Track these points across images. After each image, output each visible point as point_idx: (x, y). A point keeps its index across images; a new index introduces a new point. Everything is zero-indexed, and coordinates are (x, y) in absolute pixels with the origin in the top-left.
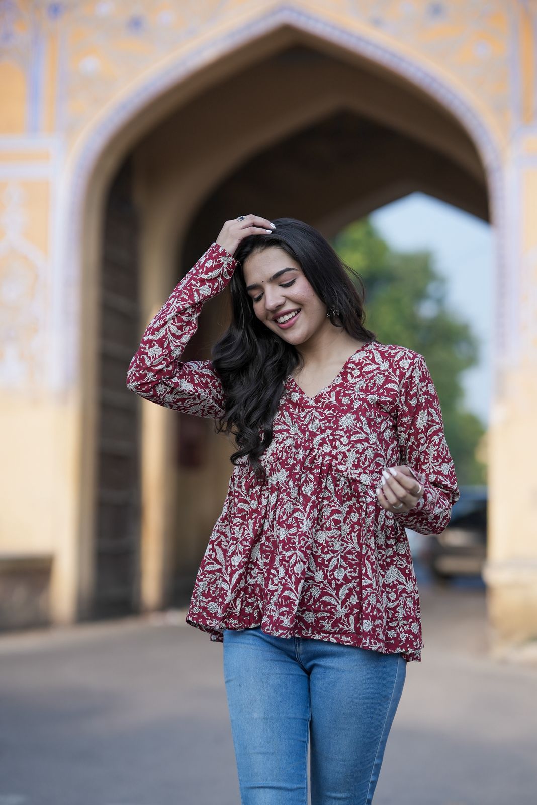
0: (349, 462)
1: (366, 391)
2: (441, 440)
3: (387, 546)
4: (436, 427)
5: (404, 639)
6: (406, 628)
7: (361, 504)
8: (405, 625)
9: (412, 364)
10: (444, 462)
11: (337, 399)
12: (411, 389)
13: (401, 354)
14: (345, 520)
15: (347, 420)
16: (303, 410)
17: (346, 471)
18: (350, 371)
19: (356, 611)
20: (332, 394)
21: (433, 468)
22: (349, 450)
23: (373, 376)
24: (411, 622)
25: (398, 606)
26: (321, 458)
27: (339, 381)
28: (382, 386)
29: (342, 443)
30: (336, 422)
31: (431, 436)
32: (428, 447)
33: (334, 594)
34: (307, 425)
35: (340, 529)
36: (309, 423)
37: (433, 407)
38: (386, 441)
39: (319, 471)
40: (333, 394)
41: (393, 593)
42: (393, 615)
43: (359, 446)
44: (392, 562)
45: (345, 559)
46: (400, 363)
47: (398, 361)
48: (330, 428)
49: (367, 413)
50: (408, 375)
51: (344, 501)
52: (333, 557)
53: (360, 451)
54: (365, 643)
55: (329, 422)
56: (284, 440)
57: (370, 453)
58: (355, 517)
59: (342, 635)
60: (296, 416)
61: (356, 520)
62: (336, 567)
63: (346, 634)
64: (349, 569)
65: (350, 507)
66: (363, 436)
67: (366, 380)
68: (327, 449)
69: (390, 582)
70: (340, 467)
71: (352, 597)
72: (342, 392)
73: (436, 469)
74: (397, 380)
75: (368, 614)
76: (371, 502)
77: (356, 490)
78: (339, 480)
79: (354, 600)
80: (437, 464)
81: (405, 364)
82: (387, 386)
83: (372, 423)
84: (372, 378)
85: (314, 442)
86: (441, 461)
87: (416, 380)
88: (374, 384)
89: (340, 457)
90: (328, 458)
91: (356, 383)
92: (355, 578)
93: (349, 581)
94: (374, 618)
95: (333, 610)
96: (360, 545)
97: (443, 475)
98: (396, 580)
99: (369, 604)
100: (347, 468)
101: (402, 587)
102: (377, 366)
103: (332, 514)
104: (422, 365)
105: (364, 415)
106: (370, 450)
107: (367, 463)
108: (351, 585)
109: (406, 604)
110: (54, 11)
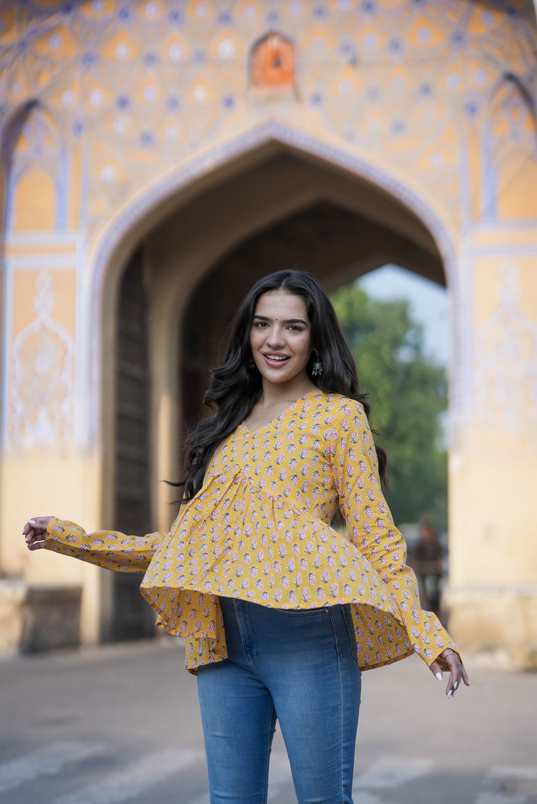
110: (79, 128)
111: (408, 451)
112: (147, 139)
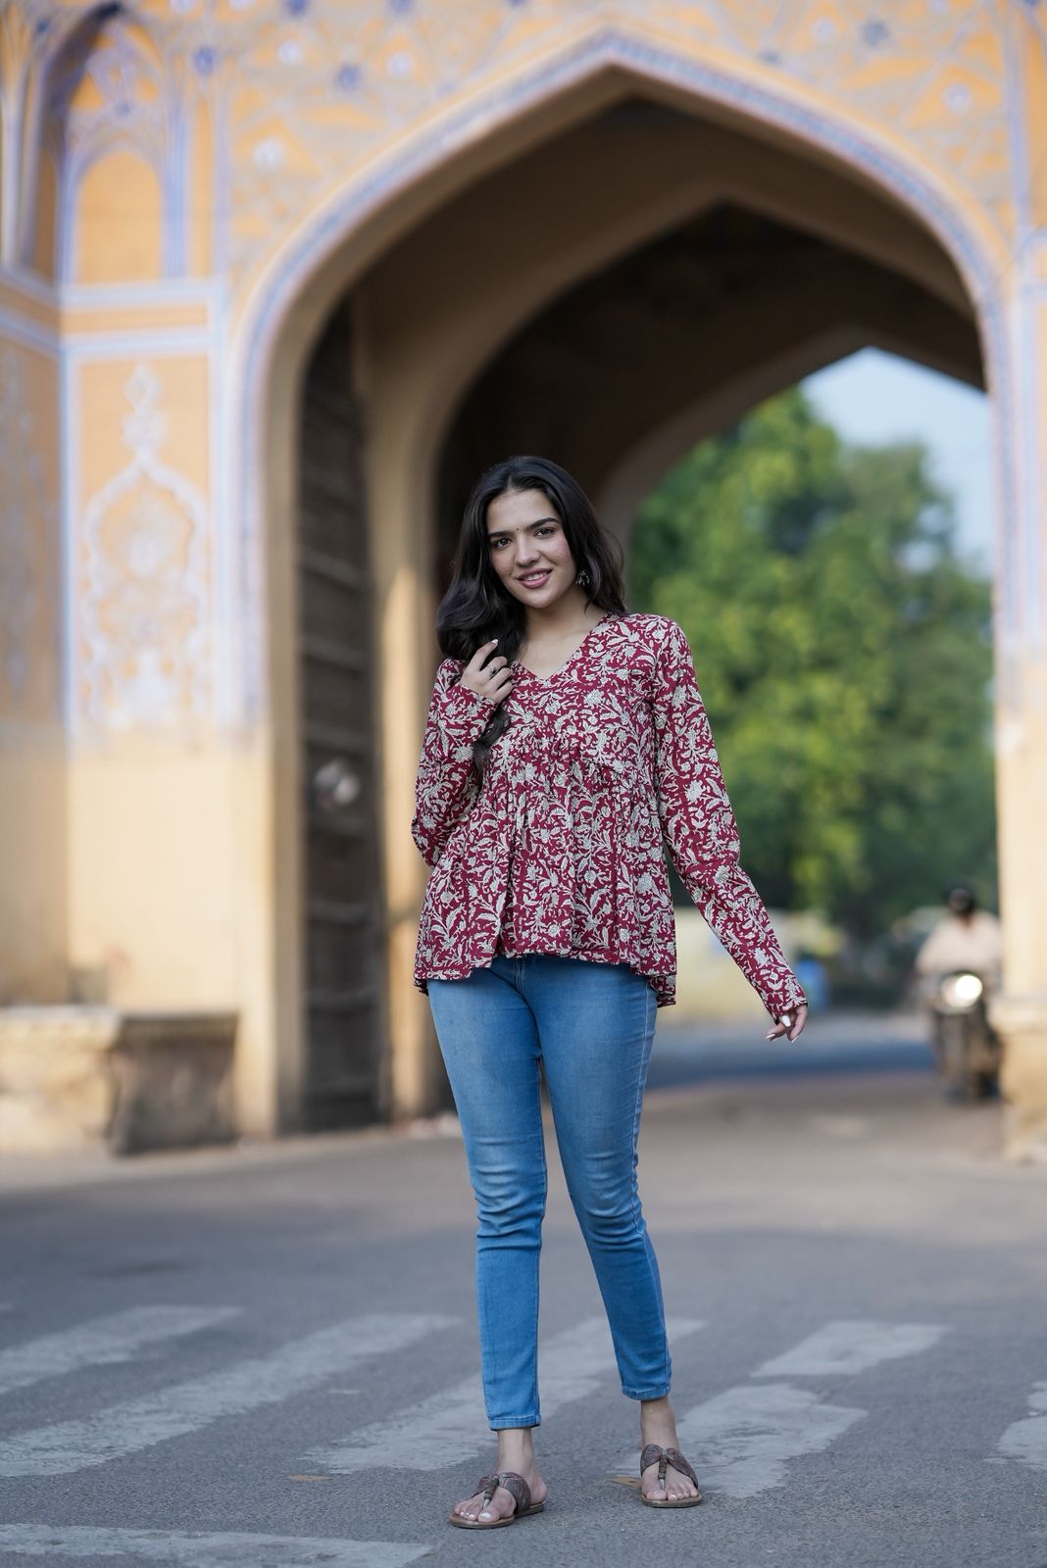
0: (599, 745)
1: (614, 664)
2: (702, 722)
3: (642, 850)
4: (696, 707)
5: (658, 960)
6: (660, 947)
7: (614, 795)
8: (660, 944)
9: (668, 634)
10: (711, 747)
11: (579, 677)
12: (671, 662)
13: (652, 625)
14: (596, 813)
15: (594, 698)
16: (536, 694)
17: (596, 756)
18: (592, 645)
19: (610, 922)
20: (572, 672)
21: (698, 756)
22: (598, 732)
23: (622, 648)
24: (667, 941)
25: (652, 919)
26: (567, 741)
27: (580, 655)
28: (633, 659)
29: (589, 724)
30: (581, 700)
31: (691, 717)
32: (687, 731)
33: (584, 902)
34: (543, 708)
35: (590, 824)
36: (546, 705)
37: (691, 683)
38: (640, 725)
39: (567, 756)
40: (574, 673)
41: (646, 905)
42: (646, 930)
43: (609, 726)
44: (646, 869)
45: (595, 860)
46: (653, 634)
47: (651, 632)
48: (574, 707)
49: (617, 692)
50: (664, 646)
51: (595, 793)
52: (583, 857)
53: (611, 733)
54: (622, 956)
55: (572, 701)
56: (519, 733)
57: (622, 736)
58: (606, 812)
59: (593, 951)
60: (526, 702)
61: (608, 815)
62: (586, 868)
63: (598, 950)
64: (601, 873)
65: (601, 799)
66: (614, 716)
67: (613, 653)
68: (572, 730)
69: (643, 891)
70: (590, 752)
71: (605, 905)
72: (585, 668)
73: (702, 756)
74: (652, 652)
75: (626, 922)
76: (626, 793)
77: (608, 779)
78: (588, 768)
79: (607, 909)
80: (702, 751)
81: (659, 634)
82: (639, 658)
83: (624, 702)
84: (620, 650)
85: (556, 726)
86: (706, 746)
87: (676, 653)
88: (623, 657)
89: (588, 740)
90: (574, 740)
91: (600, 658)
92: (608, 883)
93: (601, 887)
94: (632, 928)
95: (584, 921)
96: (613, 845)
97: (711, 763)
98: (651, 890)
99: (626, 911)
100: (598, 753)
101: (656, 899)
102: (625, 638)
103: (581, 806)
104: (679, 633)
105: (614, 693)
106: (622, 732)
107: (619, 748)
108: (604, 891)
109: (661, 919)
110: (206, 58)
111: (930, 754)
112: (348, 76)
